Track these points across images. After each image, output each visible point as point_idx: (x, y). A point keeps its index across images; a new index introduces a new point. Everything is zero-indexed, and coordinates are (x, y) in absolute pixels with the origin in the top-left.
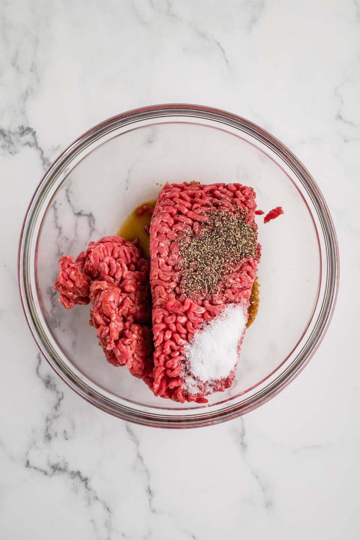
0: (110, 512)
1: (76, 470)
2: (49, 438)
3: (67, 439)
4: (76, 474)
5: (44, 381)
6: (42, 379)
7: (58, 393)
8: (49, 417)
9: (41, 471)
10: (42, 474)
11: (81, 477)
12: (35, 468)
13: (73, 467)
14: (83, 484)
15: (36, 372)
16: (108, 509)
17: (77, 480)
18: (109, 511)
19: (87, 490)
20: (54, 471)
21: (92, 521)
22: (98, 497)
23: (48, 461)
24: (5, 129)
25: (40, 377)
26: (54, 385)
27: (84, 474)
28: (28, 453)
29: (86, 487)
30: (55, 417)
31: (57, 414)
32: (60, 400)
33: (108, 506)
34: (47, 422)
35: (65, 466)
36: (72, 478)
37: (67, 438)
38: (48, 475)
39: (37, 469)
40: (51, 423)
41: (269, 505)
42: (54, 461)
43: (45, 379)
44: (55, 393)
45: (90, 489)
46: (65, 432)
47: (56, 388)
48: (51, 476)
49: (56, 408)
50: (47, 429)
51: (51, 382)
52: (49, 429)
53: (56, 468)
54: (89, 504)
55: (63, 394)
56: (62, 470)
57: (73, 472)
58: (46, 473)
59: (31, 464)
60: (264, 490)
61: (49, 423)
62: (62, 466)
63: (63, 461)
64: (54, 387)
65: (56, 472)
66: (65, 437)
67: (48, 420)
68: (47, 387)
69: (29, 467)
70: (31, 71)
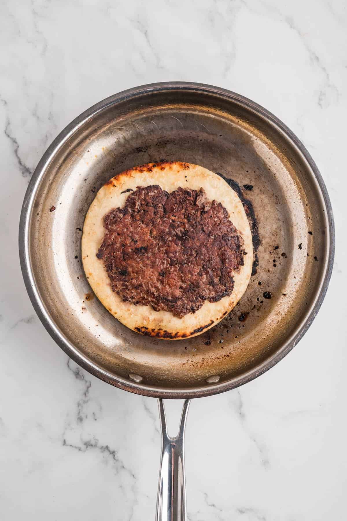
0: (136, 478)
1: (105, 446)
2: (81, 419)
3: (96, 420)
4: (105, 448)
5: (74, 372)
6: (72, 371)
7: (86, 382)
8: (80, 402)
9: (76, 447)
10: (77, 450)
11: (109, 451)
12: (71, 446)
13: (102, 442)
14: (111, 456)
15: (67, 366)
16: (133, 476)
17: (106, 453)
18: (134, 477)
19: (115, 461)
20: (87, 447)
21: (121, 487)
22: (124, 466)
23: (81, 439)
24: (30, 168)
25: (71, 369)
26: (83, 375)
27: (112, 448)
28: (64, 434)
29: (114, 459)
30: (85, 402)
31: (87, 399)
32: (88, 387)
33: (133, 473)
34: (78, 406)
35: (96, 442)
36: (102, 452)
37: (96, 418)
38: (81, 451)
39: (73, 447)
40: (82, 407)
41: (266, 463)
42: (86, 438)
43: (74, 371)
44: (83, 382)
45: (117, 460)
46: (94, 413)
47: (85, 378)
48: (85, 451)
49: (85, 394)
50: (79, 413)
51: (80, 373)
52: (81, 413)
53: (88, 445)
54: (118, 472)
55: (90, 382)
56: (94, 446)
57: (102, 447)
58: (80, 449)
59: (67, 443)
60: (261, 451)
61: (80, 408)
62: (93, 442)
63: (93, 438)
64: (82, 378)
65: (89, 448)
66: (94, 418)
67: (79, 404)
68: (77, 377)
69: (66, 445)
70: (49, 119)
